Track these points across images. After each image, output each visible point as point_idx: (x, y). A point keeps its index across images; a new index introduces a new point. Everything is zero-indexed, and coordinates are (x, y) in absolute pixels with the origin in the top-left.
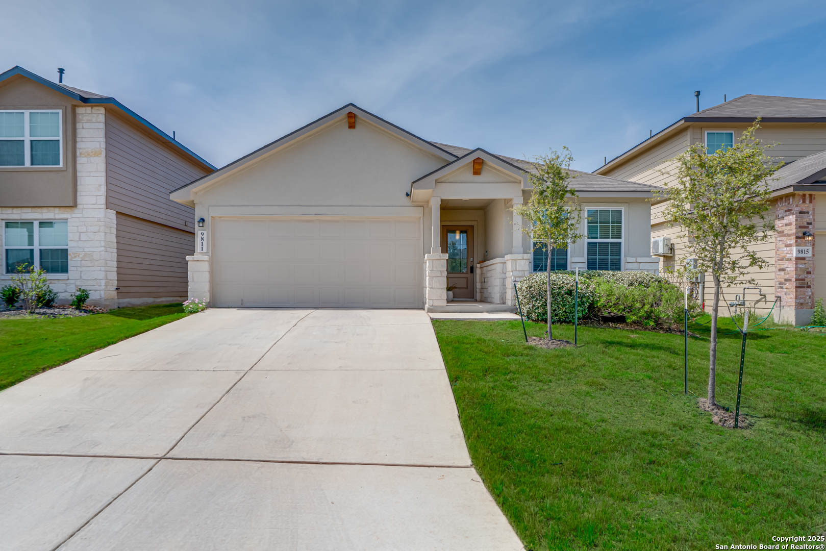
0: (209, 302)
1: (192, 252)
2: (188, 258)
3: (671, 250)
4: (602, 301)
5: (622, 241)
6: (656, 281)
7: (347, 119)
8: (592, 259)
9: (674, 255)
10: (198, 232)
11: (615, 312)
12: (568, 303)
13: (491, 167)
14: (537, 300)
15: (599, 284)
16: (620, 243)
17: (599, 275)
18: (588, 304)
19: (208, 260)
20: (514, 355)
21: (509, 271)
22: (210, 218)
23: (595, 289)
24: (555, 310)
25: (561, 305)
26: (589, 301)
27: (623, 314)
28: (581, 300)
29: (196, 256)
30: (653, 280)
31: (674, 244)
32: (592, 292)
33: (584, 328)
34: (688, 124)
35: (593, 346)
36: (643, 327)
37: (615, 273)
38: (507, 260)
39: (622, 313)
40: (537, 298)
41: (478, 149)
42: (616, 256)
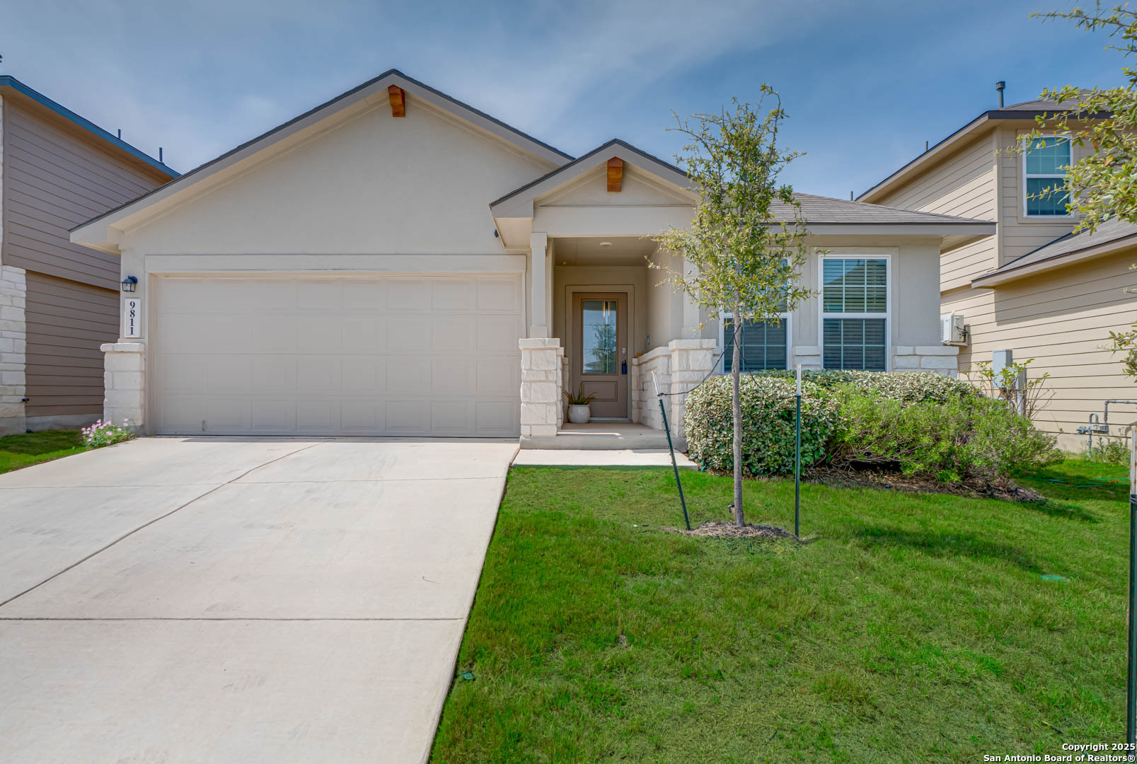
0: (142, 426)
1: (114, 336)
2: (104, 347)
3: (965, 336)
4: (854, 432)
5: (887, 315)
6: (957, 390)
7: (388, 101)
8: (832, 349)
9: (970, 344)
10: (126, 302)
11: (878, 453)
12: (783, 436)
13: (641, 177)
14: (722, 428)
15: (847, 398)
16: (884, 320)
17: (846, 380)
18: (825, 438)
19: (142, 350)
20: (646, 573)
21: (675, 372)
22: (147, 276)
23: (838, 407)
24: (759, 450)
25: (771, 440)
26: (827, 431)
27: (896, 458)
28: (811, 430)
29: (120, 345)
30: (951, 389)
31: (968, 326)
32: (832, 414)
33: (818, 486)
34: (995, 122)
35: (838, 545)
36: (936, 484)
37: (878, 374)
38: (673, 351)
39: (895, 456)
40: (722, 425)
41: (615, 141)
42: (876, 343)
